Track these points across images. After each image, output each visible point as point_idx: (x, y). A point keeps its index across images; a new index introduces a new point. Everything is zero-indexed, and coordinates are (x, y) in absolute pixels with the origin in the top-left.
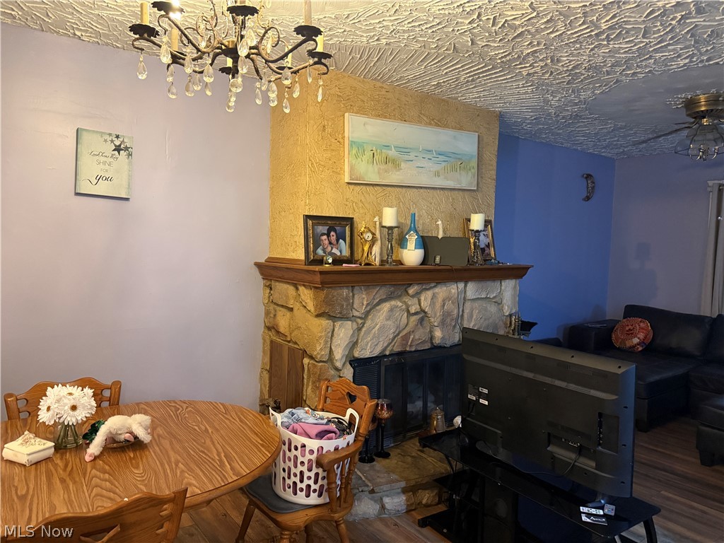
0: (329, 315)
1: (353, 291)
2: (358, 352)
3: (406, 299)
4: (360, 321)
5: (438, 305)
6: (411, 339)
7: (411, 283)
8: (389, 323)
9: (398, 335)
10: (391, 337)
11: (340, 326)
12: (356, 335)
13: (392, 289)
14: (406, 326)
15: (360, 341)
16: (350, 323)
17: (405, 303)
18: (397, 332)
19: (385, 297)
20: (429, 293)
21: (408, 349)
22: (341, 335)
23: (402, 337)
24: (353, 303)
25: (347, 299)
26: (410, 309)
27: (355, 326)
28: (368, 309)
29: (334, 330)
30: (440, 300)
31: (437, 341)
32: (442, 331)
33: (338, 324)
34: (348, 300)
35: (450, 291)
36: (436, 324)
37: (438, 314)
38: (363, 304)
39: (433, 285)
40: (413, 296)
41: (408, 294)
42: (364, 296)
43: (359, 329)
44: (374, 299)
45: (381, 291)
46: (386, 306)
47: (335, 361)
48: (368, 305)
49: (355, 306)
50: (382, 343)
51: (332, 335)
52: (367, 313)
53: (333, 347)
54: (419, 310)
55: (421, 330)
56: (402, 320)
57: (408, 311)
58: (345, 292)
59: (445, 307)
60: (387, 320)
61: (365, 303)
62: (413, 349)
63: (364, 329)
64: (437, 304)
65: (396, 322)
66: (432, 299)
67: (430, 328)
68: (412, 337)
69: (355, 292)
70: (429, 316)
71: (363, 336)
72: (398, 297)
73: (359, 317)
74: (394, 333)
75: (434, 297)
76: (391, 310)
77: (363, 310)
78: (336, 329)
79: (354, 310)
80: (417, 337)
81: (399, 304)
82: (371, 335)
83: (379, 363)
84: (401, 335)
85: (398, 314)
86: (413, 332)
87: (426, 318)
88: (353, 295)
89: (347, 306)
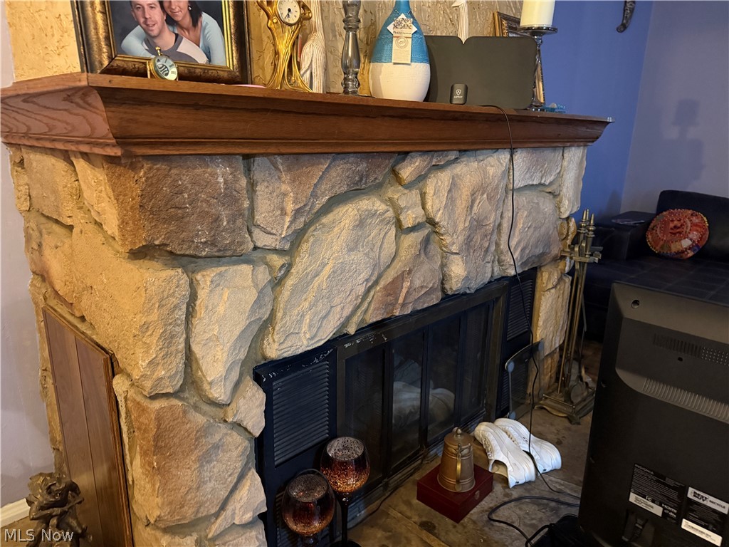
0: (171, 253)
1: (248, 171)
2: (276, 346)
3: (394, 192)
4: (277, 261)
5: (461, 204)
6: (404, 290)
7: (406, 149)
8: (356, 257)
9: (376, 283)
10: (361, 290)
11: (215, 284)
12: (268, 299)
13: (363, 166)
14: (393, 260)
15: (279, 315)
16: (246, 268)
17: (391, 202)
18: (374, 278)
19: (345, 188)
20: (444, 178)
21: (397, 313)
22: (221, 309)
23: (385, 288)
24: (252, 209)
25: (230, 197)
26: (402, 218)
27: (263, 275)
28: (300, 224)
29: (193, 297)
30: (465, 192)
31: (455, 285)
32: (466, 263)
33: (206, 278)
34: (236, 201)
35: (485, 172)
36: (454, 249)
37: (461, 226)
38: (284, 213)
39: (452, 156)
40: (409, 186)
41: (398, 180)
42: (285, 187)
43: (277, 283)
44: (314, 195)
45: (333, 173)
46: (347, 214)
47: (206, 386)
48: (298, 213)
49: (259, 218)
50: (339, 308)
51: (190, 313)
52: (297, 238)
53: (195, 348)
54: (421, 220)
55: (426, 267)
56: (385, 245)
57: (398, 224)
58: (221, 174)
59: (475, 209)
60: (351, 250)
61: (290, 207)
62: (408, 311)
63: (290, 282)
64: (458, 202)
65: (371, 255)
66: (450, 191)
67: (442, 257)
68: (406, 284)
69: (258, 174)
70: (442, 231)
71: (287, 302)
72: (377, 188)
73: (275, 251)
74: (367, 280)
75: (453, 186)
76: (361, 224)
77: (285, 228)
78: (202, 294)
79: (256, 232)
80: (418, 283)
81: (379, 206)
82: (311, 295)
83: (332, 358)
84: (382, 283)
85: (375, 231)
86: (410, 272)
87: (436, 238)
88: (252, 185)
89: (232, 219)
